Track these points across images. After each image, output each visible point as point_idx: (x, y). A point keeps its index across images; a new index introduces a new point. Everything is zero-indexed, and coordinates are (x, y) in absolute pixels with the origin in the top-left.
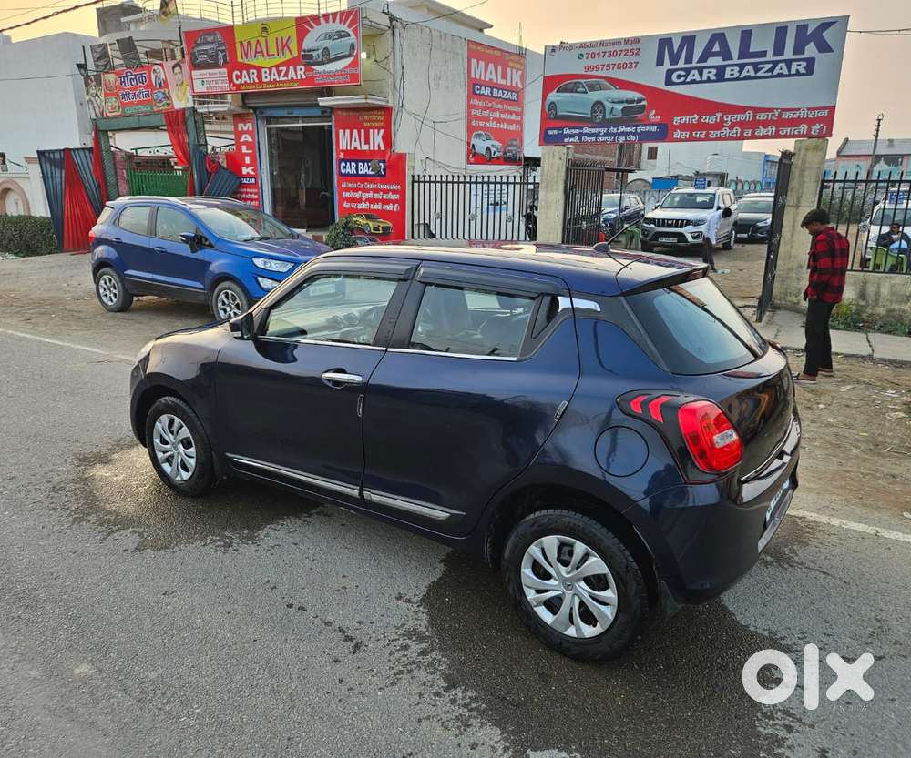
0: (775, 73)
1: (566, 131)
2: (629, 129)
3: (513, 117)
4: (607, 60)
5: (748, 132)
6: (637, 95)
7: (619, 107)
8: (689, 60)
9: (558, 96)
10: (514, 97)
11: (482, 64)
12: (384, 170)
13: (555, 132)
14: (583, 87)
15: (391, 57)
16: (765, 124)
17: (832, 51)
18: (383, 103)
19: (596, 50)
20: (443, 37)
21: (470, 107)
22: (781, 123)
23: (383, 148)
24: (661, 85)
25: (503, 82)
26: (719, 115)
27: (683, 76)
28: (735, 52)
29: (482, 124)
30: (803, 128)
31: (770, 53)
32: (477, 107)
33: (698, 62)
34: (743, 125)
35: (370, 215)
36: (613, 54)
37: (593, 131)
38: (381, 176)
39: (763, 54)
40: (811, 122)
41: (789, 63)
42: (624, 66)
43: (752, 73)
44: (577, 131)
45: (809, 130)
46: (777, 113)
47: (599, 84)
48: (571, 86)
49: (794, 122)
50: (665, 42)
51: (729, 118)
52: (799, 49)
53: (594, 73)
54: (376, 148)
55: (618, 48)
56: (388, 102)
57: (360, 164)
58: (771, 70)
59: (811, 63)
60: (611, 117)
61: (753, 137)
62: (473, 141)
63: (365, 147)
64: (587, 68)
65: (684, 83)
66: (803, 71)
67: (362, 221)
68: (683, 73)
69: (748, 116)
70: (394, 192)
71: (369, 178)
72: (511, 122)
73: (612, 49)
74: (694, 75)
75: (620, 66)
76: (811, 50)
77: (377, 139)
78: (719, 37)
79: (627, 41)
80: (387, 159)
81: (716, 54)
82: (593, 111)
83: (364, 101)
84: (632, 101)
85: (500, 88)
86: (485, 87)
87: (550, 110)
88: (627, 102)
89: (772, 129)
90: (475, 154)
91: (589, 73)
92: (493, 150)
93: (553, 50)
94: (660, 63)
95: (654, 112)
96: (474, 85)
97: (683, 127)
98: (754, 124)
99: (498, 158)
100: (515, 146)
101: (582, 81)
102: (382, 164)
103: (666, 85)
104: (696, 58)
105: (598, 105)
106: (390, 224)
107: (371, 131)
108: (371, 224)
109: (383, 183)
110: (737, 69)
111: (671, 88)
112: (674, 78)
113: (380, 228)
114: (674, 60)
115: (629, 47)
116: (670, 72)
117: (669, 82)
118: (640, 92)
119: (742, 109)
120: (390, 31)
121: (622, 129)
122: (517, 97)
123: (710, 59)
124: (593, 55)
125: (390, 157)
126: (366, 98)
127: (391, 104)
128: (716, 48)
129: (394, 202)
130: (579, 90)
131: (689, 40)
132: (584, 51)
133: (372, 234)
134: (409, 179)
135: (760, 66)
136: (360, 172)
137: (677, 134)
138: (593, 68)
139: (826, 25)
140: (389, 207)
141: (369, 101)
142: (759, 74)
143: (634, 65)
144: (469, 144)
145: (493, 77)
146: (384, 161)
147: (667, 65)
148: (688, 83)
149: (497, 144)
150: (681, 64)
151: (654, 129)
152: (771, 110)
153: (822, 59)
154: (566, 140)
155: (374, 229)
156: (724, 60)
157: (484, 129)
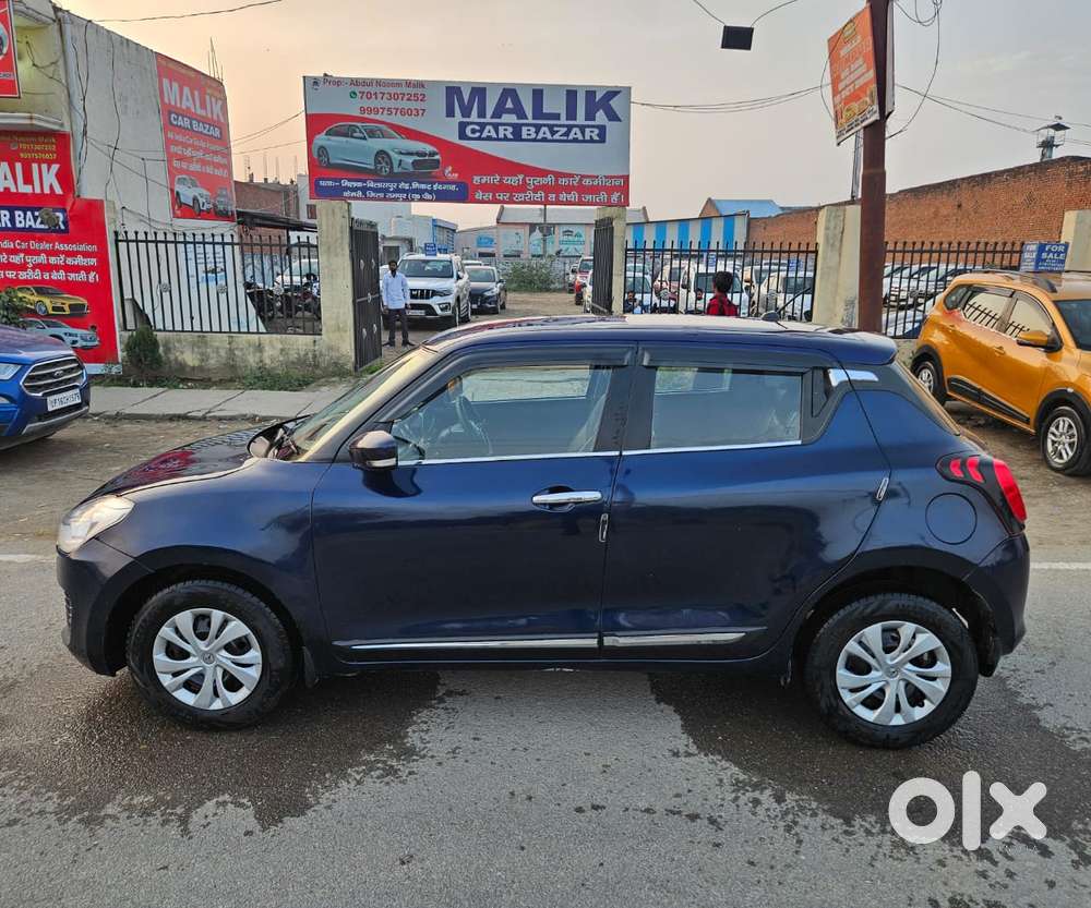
0: (571, 137)
1: (346, 183)
2: (423, 186)
3: (217, 159)
4: (386, 103)
5: (552, 197)
6: (428, 148)
7: (410, 160)
8: (482, 114)
9: (329, 140)
10: (217, 134)
11: (175, 86)
12: (65, 223)
13: (330, 183)
14: (361, 132)
15: (61, 63)
16: (568, 189)
17: (619, 120)
18: (56, 127)
19: (373, 90)
20: (125, 44)
21: (168, 142)
22: (582, 189)
23: (58, 190)
24: (454, 138)
25: (203, 113)
26: (521, 177)
27: (478, 131)
28: (528, 110)
29: (184, 165)
30: (603, 196)
31: (563, 116)
32: (177, 143)
33: (492, 117)
34: (547, 189)
35: (42, 288)
36: (395, 97)
37: (380, 185)
38: (60, 231)
39: (557, 117)
40: (610, 190)
41: (582, 128)
42: (408, 112)
43: (549, 136)
44: (360, 184)
45: (609, 199)
46: (577, 179)
47: (380, 130)
48: (343, 130)
49: (594, 190)
50: (453, 91)
51: (532, 181)
52: (590, 116)
53: (372, 116)
54: (47, 191)
55: (398, 90)
56: (62, 125)
57: (17, 213)
58: (567, 134)
59: (602, 129)
60: (400, 170)
61: (558, 202)
62: (177, 188)
63: (27, 189)
64: (363, 110)
65: (479, 138)
66: (596, 138)
67: (31, 298)
68: (477, 128)
69: (549, 180)
70: (86, 255)
71: (38, 235)
72: (217, 166)
73: (392, 90)
74: (489, 131)
75: (403, 112)
76: (601, 118)
77: (48, 179)
78: (509, 92)
79: (409, 83)
80: (68, 208)
81: (509, 111)
82: (377, 162)
83: (28, 122)
84: (425, 155)
85: (203, 120)
86: (183, 116)
87: (319, 156)
88: (418, 154)
89: (574, 196)
90: (181, 205)
91: (366, 115)
92: (201, 200)
93: (316, 83)
94: (450, 113)
95: (450, 168)
96: (170, 113)
97: (485, 188)
98: (557, 189)
99: (208, 211)
100: (224, 196)
101: (359, 124)
102: (60, 215)
103: (460, 138)
104: (489, 111)
105: (381, 155)
106: (82, 301)
107: (35, 166)
108: (47, 301)
109: (63, 241)
110: (533, 129)
111: (465, 143)
112: (468, 131)
113: (66, 308)
114: (466, 112)
115: (412, 91)
116: (463, 126)
117: (463, 136)
118: (432, 144)
119: (543, 173)
120: (56, 26)
121: (415, 185)
122: (221, 133)
123: (504, 116)
124: (369, 96)
125: (74, 204)
126: (31, 118)
127: (67, 129)
128: (509, 105)
129: (88, 269)
130: (355, 135)
131: (479, 92)
132: (357, 90)
133: (49, 315)
134: (110, 238)
135: (556, 129)
136: (18, 225)
137: (479, 195)
138: (370, 110)
139: (612, 93)
140: (81, 276)
141: (34, 122)
142: (556, 137)
143: (421, 112)
144: (172, 190)
145: (190, 104)
146: (64, 211)
147: (458, 117)
148: (484, 139)
149: (205, 192)
150: (474, 117)
151: (453, 187)
152: (571, 175)
153: (611, 127)
154: (346, 194)
155: (54, 309)
156: (518, 118)
157: (187, 172)
